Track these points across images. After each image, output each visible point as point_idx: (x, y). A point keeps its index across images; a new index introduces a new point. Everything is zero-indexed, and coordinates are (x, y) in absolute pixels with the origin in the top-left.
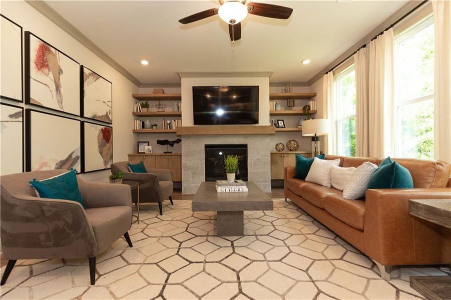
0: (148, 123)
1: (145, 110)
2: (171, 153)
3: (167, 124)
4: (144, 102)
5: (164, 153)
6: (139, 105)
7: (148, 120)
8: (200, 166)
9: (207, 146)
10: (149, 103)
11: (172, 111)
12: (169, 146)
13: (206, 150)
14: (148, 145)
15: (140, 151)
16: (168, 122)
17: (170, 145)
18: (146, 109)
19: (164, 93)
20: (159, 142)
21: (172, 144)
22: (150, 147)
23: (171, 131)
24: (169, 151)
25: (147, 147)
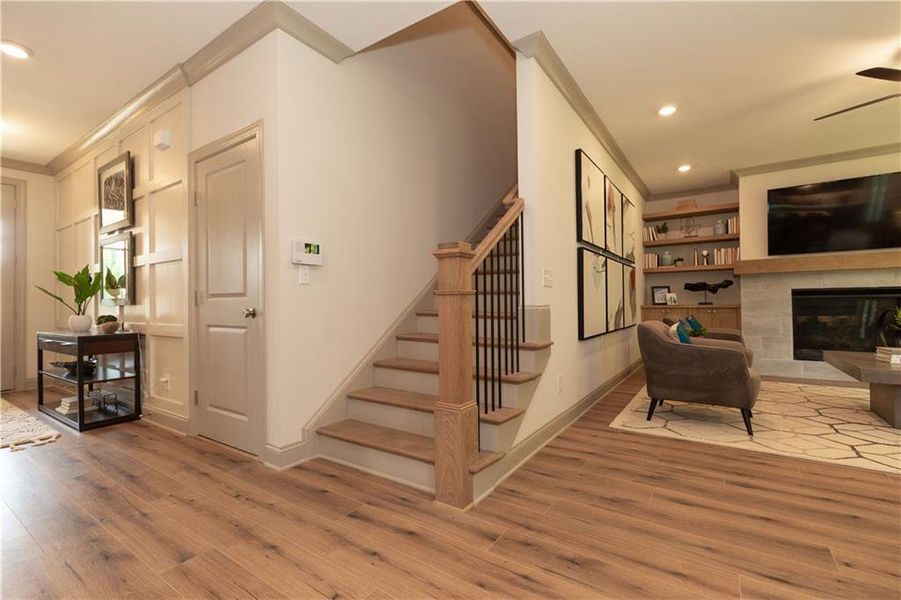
0: (668, 256)
1: (662, 236)
2: (711, 304)
3: (703, 255)
4: (660, 224)
5: (700, 304)
6: (652, 229)
7: (667, 253)
8: (781, 329)
9: (795, 293)
10: (669, 223)
11: (711, 234)
12: (707, 292)
13: (794, 300)
14: (669, 292)
15: (656, 302)
16: (705, 253)
17: (710, 290)
18: (664, 234)
19: (696, 206)
20: (689, 287)
21: (714, 290)
22: (674, 295)
23: (710, 267)
24: (708, 301)
25: (669, 296)
